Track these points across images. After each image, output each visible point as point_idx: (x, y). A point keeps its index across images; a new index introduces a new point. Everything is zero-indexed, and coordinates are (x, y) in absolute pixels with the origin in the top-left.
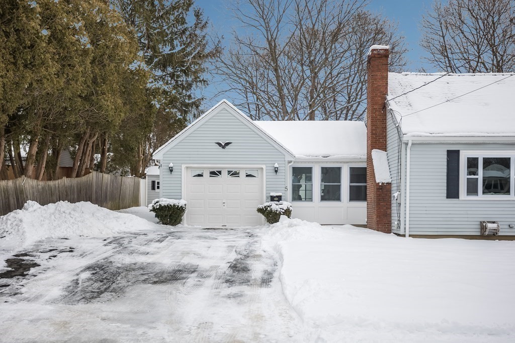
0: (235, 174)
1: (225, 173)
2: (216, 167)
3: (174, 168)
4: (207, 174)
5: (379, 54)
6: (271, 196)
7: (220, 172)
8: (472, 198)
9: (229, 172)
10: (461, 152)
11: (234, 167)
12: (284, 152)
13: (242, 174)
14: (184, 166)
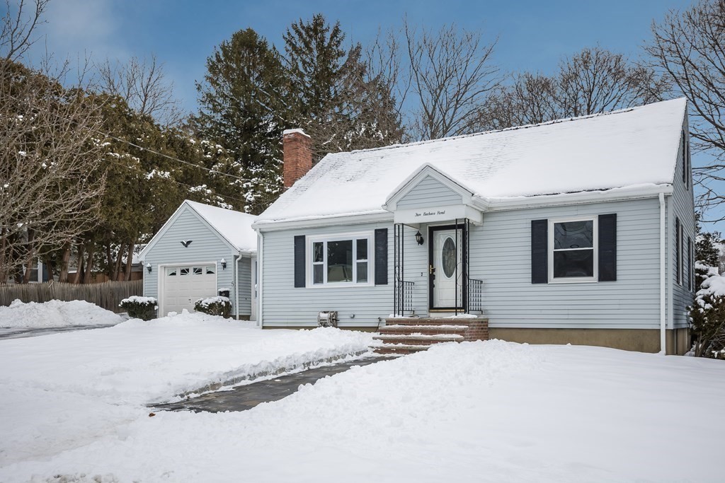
0: (198, 271)
1: (191, 270)
2: (185, 264)
3: (152, 268)
4: (178, 273)
5: (289, 139)
6: (220, 292)
7: (188, 270)
8: (318, 286)
9: (195, 269)
10: (307, 237)
11: (197, 263)
12: (230, 247)
13: (204, 271)
14: (159, 266)
